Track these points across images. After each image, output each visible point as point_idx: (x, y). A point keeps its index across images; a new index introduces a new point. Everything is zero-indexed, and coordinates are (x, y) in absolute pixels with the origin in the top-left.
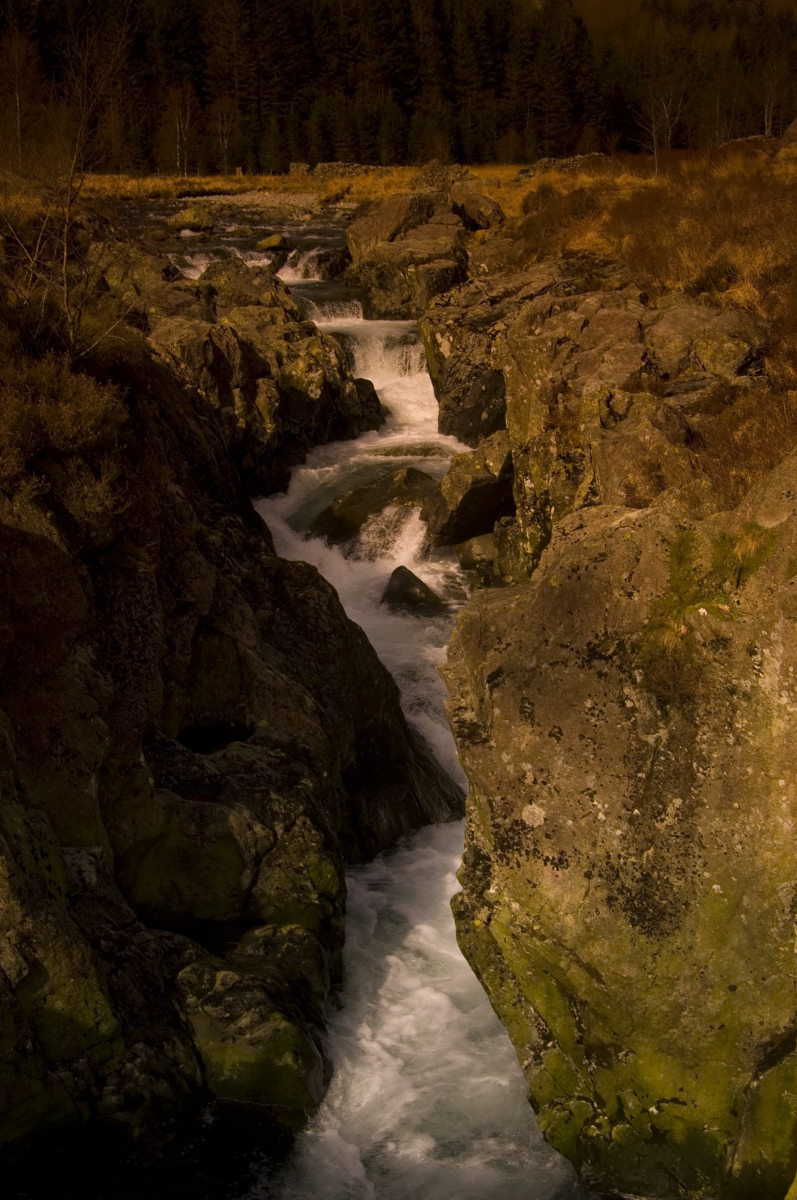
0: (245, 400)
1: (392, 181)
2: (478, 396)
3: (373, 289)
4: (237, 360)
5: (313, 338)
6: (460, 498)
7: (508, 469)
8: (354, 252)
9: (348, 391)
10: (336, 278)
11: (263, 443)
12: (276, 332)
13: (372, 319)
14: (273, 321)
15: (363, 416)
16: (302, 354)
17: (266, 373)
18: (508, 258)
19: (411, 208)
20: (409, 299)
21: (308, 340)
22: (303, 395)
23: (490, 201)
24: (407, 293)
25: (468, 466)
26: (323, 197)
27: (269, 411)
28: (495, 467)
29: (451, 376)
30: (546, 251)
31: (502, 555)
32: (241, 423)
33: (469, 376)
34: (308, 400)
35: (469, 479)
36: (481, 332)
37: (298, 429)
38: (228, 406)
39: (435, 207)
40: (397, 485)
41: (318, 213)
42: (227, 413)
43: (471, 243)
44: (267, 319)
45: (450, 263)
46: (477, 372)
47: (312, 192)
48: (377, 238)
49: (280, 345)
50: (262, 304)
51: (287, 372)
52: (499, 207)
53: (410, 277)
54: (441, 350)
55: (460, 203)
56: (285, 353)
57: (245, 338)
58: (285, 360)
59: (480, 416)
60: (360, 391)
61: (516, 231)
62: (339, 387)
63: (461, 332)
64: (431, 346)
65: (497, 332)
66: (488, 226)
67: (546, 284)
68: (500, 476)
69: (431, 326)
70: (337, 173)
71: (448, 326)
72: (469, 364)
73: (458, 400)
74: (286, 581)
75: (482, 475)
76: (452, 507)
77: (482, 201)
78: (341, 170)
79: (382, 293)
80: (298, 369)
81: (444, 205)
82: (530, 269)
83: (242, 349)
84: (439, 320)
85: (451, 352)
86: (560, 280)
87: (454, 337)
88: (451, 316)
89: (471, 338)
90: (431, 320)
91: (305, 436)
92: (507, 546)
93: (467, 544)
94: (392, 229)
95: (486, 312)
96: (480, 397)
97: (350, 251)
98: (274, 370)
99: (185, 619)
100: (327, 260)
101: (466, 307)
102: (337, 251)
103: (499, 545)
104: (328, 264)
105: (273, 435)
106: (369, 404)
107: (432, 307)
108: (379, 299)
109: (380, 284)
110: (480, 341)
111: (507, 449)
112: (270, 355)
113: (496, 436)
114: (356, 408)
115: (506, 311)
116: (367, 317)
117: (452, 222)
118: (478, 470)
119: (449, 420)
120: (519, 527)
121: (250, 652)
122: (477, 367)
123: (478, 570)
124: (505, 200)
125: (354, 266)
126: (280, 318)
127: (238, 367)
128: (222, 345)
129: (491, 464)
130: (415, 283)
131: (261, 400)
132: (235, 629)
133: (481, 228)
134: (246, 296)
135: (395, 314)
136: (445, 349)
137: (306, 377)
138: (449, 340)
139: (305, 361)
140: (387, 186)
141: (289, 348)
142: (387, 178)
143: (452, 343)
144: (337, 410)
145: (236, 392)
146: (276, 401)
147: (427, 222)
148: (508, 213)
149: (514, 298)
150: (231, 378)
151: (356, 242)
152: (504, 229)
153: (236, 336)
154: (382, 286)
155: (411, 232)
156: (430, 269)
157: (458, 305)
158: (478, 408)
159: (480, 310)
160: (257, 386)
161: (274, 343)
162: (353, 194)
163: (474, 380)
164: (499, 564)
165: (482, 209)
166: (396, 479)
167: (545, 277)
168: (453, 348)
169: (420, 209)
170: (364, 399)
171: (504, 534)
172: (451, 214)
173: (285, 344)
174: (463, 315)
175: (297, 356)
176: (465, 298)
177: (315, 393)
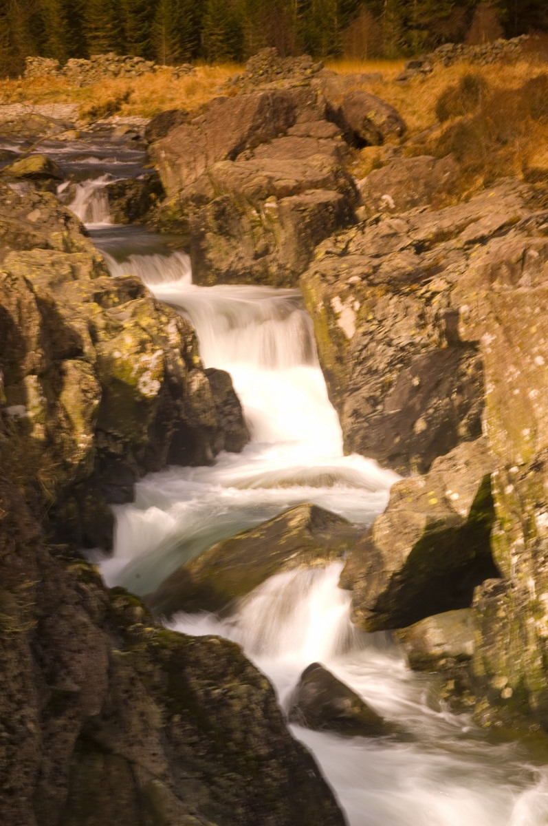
0: (43, 393)
1: (197, 83)
2: (406, 397)
3: (209, 235)
4: (33, 330)
5: (142, 301)
6: (407, 551)
7: (484, 502)
8: (168, 180)
9: (195, 386)
10: (137, 222)
11: (72, 465)
12: (80, 291)
13: (206, 284)
14: (74, 274)
15: (220, 429)
16: (127, 324)
17: (76, 353)
18: (426, 185)
19: (260, 111)
20: (266, 251)
21: (132, 305)
22: (130, 389)
23: (382, 103)
24: (262, 242)
25: (418, 499)
26: (87, 108)
27: (84, 414)
28: (462, 502)
29: (360, 363)
30: (497, 170)
31: (489, 641)
32: (38, 433)
33: (390, 364)
34: (137, 399)
35: (420, 520)
36: (407, 294)
37: (120, 446)
38: (17, 404)
39: (298, 111)
40: (295, 532)
41: (85, 130)
42: (16, 416)
43: (357, 166)
44: (66, 270)
45: (331, 196)
46: (402, 359)
47: (66, 101)
48: (207, 158)
49: (91, 311)
50: (52, 248)
51: (106, 353)
52: (395, 111)
53: (267, 216)
54: (341, 323)
55: (336, 105)
56: (100, 322)
57: (42, 295)
58: (101, 334)
59: (412, 426)
60: (214, 388)
61: (434, 145)
62: (182, 380)
63: (374, 296)
64: (324, 317)
65: (434, 294)
66: (380, 141)
67: (503, 219)
68: (470, 516)
69: (324, 285)
70: (106, 71)
71: (352, 286)
72: (389, 344)
73: (373, 401)
74: (188, 670)
75: (441, 514)
76: (393, 567)
77: (369, 102)
78: (112, 67)
79: (222, 241)
80: (122, 348)
81: (312, 107)
82: (473, 199)
83: (41, 312)
84: (337, 276)
85: (358, 326)
86: (526, 215)
87: (361, 302)
88: (356, 270)
89: (390, 304)
90: (323, 275)
91: (130, 459)
92: (497, 626)
93: (419, 627)
94: (232, 143)
95: (411, 264)
96: (410, 398)
97: (162, 179)
98: (87, 349)
99: (60, 722)
100: (121, 194)
101: (377, 256)
102: (137, 181)
103: (485, 626)
104: (123, 201)
105: (88, 452)
106: (227, 408)
107: (320, 256)
108: (220, 253)
109: (220, 228)
110: (407, 308)
111: (481, 473)
112: (79, 325)
113: (462, 452)
114: (208, 415)
115: (443, 262)
116: (198, 279)
117: (326, 134)
118: (434, 506)
119: (362, 432)
120: (526, 592)
121: (158, 783)
122: (402, 349)
123: (443, 670)
124: (403, 101)
125: (170, 202)
126: (85, 269)
127: (34, 340)
128: (10, 304)
129: (455, 497)
130: (277, 226)
131: (70, 396)
132: (131, 745)
133: (370, 145)
134: (27, 235)
135: (244, 275)
136: (347, 322)
137: (137, 361)
138: (353, 307)
139: (134, 335)
140: (191, 91)
141: (105, 315)
142: (187, 79)
143: (358, 312)
144: (178, 418)
145: (31, 380)
146: (95, 397)
147: (285, 134)
148: (412, 121)
149: (453, 243)
150: (23, 357)
151: (173, 165)
152: (409, 144)
153: (32, 290)
154: (223, 231)
155: (261, 148)
156: (300, 205)
157: (362, 254)
158: (408, 415)
159: (402, 261)
160: (63, 373)
161: (82, 307)
162: (134, 103)
163: (400, 370)
164: (484, 658)
165: (371, 115)
166: (293, 523)
167: (501, 208)
168: (360, 320)
169: (275, 113)
170: (219, 401)
171: (493, 608)
172: (322, 121)
173: (99, 309)
174: (376, 269)
175: (119, 329)
176: (373, 243)
177: (150, 387)
